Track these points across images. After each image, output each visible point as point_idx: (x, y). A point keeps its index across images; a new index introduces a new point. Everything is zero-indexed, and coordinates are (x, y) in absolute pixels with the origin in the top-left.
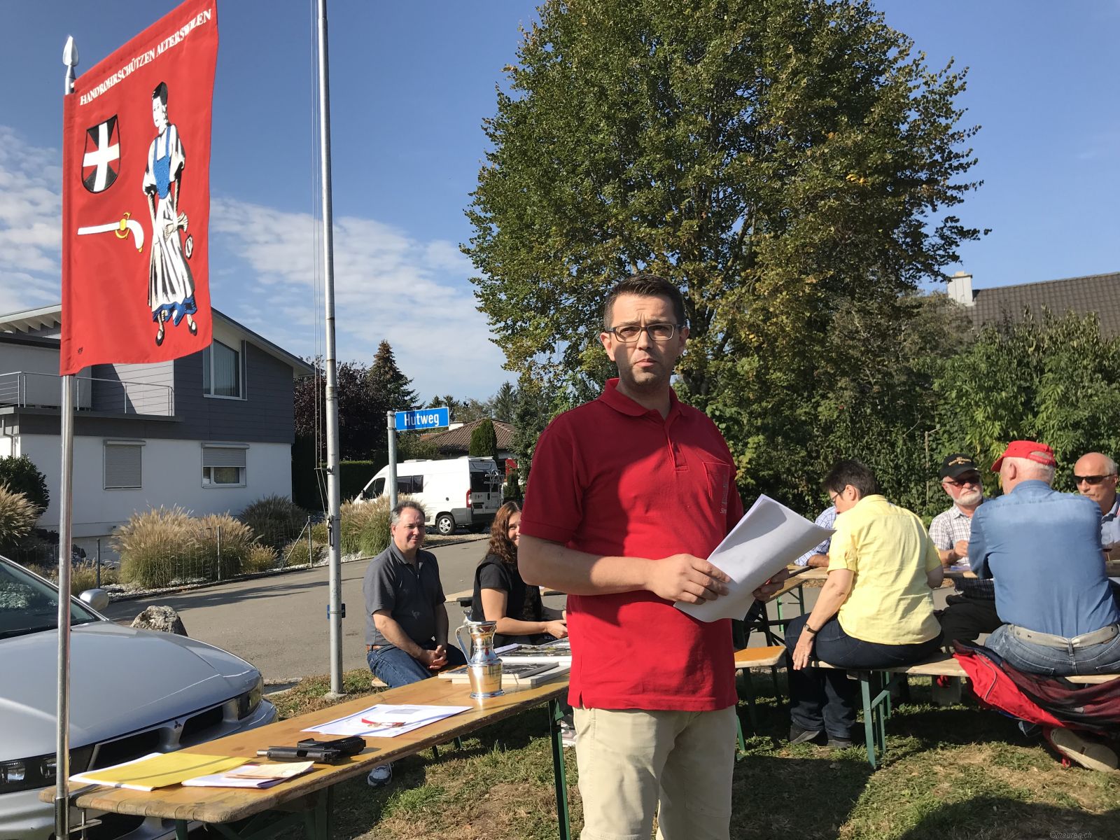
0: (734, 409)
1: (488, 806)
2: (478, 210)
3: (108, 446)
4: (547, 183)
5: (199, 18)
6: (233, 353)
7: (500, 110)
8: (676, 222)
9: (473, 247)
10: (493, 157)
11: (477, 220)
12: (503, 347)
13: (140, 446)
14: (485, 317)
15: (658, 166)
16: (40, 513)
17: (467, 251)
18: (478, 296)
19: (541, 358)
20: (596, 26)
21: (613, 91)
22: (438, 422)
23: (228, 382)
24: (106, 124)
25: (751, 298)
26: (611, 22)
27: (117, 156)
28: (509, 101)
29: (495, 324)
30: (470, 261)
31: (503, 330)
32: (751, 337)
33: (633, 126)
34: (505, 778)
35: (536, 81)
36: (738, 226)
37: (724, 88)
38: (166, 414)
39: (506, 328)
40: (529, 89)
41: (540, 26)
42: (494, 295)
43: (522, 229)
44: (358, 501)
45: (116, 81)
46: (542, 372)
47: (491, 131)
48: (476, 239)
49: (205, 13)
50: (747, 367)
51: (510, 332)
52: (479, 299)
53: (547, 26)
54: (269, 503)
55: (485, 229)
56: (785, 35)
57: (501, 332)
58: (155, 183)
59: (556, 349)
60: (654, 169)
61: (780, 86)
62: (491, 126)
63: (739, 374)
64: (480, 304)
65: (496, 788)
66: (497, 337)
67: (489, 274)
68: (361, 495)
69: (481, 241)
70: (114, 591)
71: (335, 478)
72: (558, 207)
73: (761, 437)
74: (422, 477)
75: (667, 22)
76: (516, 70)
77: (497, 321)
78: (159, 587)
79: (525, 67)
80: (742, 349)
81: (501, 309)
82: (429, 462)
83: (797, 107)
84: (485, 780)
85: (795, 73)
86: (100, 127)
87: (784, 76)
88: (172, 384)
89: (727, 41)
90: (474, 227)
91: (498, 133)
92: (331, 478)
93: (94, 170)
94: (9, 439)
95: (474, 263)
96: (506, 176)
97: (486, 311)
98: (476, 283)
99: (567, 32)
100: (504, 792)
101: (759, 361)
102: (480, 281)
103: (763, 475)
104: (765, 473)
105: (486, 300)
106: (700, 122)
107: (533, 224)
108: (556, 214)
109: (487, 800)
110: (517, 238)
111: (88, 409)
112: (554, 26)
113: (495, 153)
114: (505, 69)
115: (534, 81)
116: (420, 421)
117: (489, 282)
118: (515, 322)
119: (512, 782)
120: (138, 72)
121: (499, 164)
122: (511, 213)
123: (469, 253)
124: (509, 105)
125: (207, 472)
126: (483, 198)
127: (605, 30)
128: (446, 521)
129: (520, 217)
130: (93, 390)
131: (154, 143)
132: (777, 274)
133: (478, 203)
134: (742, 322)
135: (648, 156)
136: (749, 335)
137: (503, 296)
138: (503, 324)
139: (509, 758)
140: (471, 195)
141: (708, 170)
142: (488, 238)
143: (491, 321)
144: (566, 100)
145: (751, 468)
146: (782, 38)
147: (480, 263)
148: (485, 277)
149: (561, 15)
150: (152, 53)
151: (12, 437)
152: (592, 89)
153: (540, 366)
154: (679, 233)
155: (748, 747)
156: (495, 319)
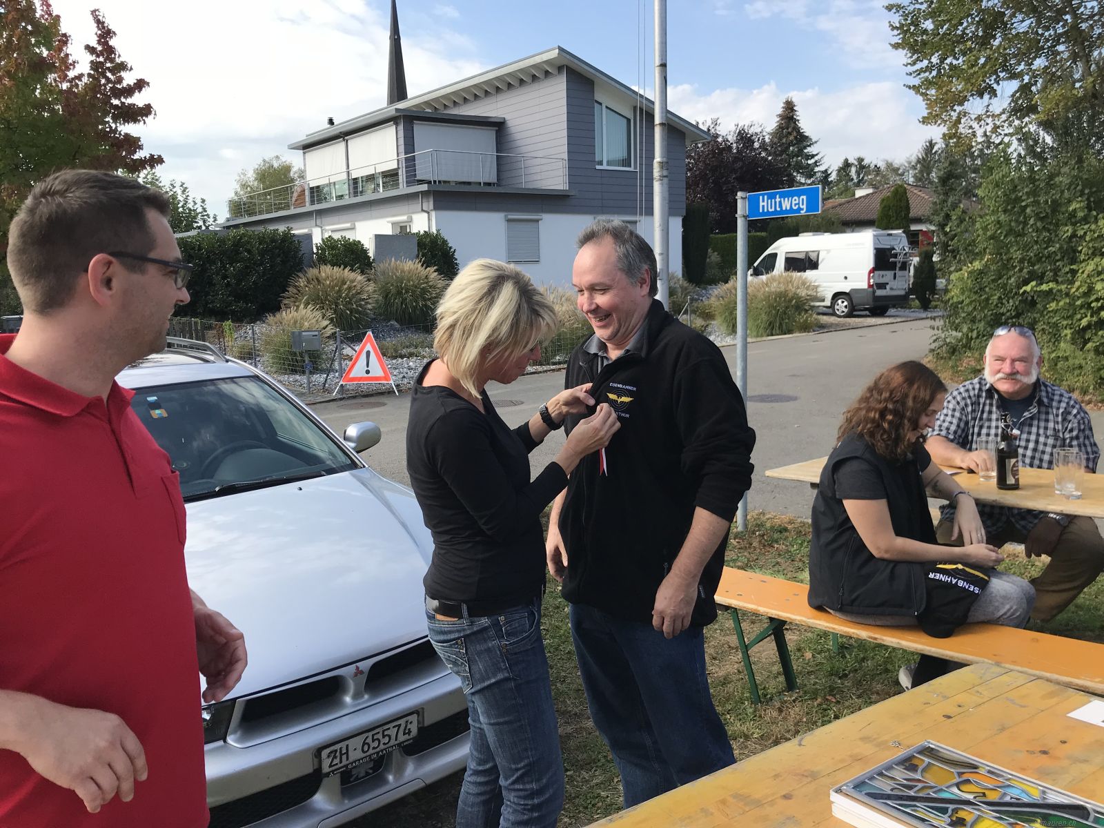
3: (509, 221)
6: (625, 120)
12: (922, 94)
13: (537, 221)
14: (903, 56)
18: (893, 28)
19: (975, 106)
22: (804, 207)
23: (621, 153)
29: (914, 63)
31: (925, 72)
38: (560, 187)
42: (916, 24)
46: (975, 125)
51: (934, 73)
52: (896, 32)
57: (922, 75)
59: (999, 93)
64: (897, 40)
66: (916, 81)
68: (753, 271)
74: (818, 253)
77: (918, 59)
81: (924, 43)
82: (827, 235)
88: (565, 156)
94: (426, 215)
97: (904, 48)
102: (898, 8)
105: (905, 33)
111: (494, 184)
116: (781, 206)
117: (911, 8)
118: (942, 60)
128: (843, 302)
130: (497, 166)
138: (925, 62)
143: (909, 61)
151: (428, 213)
153: (973, 117)
156: (915, 57)
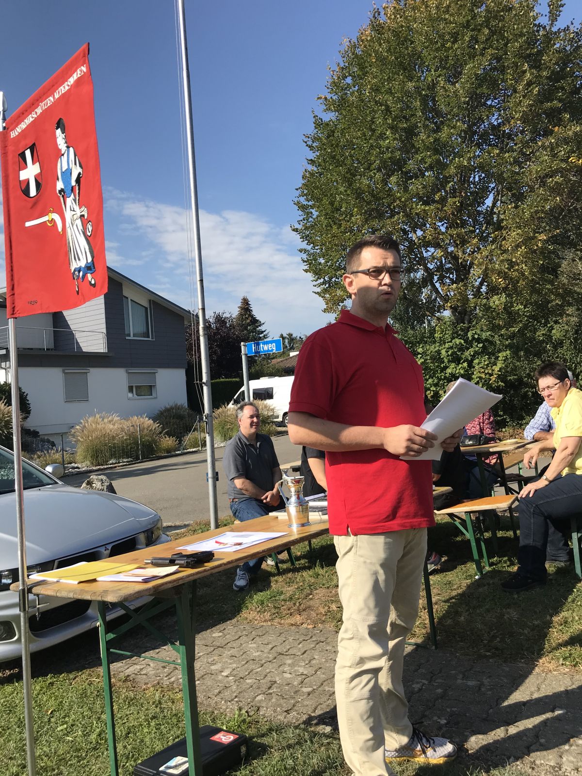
0: (489, 333)
1: (311, 603)
2: (303, 200)
3: (66, 373)
4: (350, 177)
5: (79, 72)
6: (144, 309)
7: (316, 128)
8: (443, 201)
9: (299, 227)
10: (312, 162)
11: (303, 208)
12: (322, 297)
13: (87, 373)
14: (310, 276)
15: (429, 161)
16: (26, 418)
17: (295, 230)
18: (304, 261)
20: (382, 60)
21: (395, 107)
22: (275, 349)
23: (141, 329)
24: (29, 150)
25: (499, 252)
26: (393, 58)
27: (39, 171)
28: (322, 121)
29: (317, 280)
30: (298, 236)
31: (323, 285)
32: (500, 280)
33: (411, 132)
34: (324, 585)
35: (341, 105)
36: (489, 202)
37: (476, 100)
38: (102, 351)
39: (324, 283)
40: (335, 111)
41: (342, 65)
42: (315, 260)
43: (333, 213)
44: (231, 406)
45: (31, 120)
47: (310, 143)
48: (301, 221)
49: (82, 67)
50: (497, 302)
51: (327, 285)
52: (305, 264)
53: (347, 64)
54: (172, 408)
55: (308, 214)
56: (522, 57)
57: (321, 286)
58: (63, 187)
60: (426, 163)
61: (518, 95)
62: (310, 139)
63: (491, 308)
64: (306, 267)
65: (317, 591)
66: (319, 290)
67: (312, 245)
68: (232, 402)
69: (305, 222)
70: (74, 468)
71: (208, 389)
72: (359, 194)
73: (508, 352)
74: (272, 388)
75: (433, 54)
76: (326, 98)
77: (318, 278)
78: (102, 465)
79: (332, 95)
80: (493, 290)
81: (320, 270)
82: (277, 378)
83: (531, 110)
84: (310, 586)
85: (529, 84)
86: (26, 152)
87: (521, 87)
88: (104, 331)
89: (478, 64)
90: (300, 213)
91: (315, 145)
92: (205, 388)
93: (27, 182)
94: (4, 370)
95: (301, 238)
96: (321, 175)
97: (310, 272)
98: (303, 252)
99: (362, 67)
100: (322, 594)
101: (506, 298)
102: (305, 251)
103: (510, 379)
104: (512, 378)
105: (310, 264)
106: (459, 127)
107: (341, 207)
108: (356, 199)
109: (311, 599)
110: (330, 218)
111: (52, 349)
112: (352, 64)
113: (313, 159)
114: (318, 98)
115: (339, 105)
116: (263, 349)
117: (312, 251)
118: (331, 278)
119: (328, 587)
120: (45, 112)
121: (316, 166)
122: (325, 201)
123: (297, 231)
124: (322, 124)
125: (131, 389)
126: (306, 192)
127: (388, 64)
129: (332, 203)
130: (54, 337)
131: (59, 160)
132: (518, 234)
133: (303, 195)
134: (493, 270)
135: (422, 153)
136: (498, 279)
137: (322, 261)
138: (322, 280)
139: (326, 572)
140: (297, 189)
141: (465, 161)
142: (310, 219)
143: (314, 279)
144: (362, 117)
145: (501, 375)
146: (519, 58)
147: (304, 237)
148: (309, 247)
149: (356, 56)
150: (51, 98)
151: (6, 369)
152: (380, 108)
154: (445, 208)
155: (491, 565)
156: (317, 277)
